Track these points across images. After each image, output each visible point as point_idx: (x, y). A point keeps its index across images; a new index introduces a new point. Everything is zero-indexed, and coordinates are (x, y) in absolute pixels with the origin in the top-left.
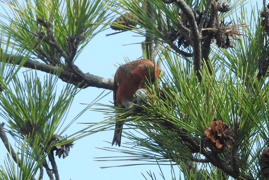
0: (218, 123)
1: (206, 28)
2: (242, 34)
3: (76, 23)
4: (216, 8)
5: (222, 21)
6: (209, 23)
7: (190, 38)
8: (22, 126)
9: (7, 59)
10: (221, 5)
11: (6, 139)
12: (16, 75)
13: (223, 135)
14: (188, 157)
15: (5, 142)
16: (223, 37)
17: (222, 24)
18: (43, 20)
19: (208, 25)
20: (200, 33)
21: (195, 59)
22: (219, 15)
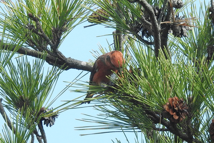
0: (175, 99)
1: (164, 22)
2: (193, 25)
3: (60, 17)
4: (171, 5)
5: (177, 16)
6: (166, 17)
7: (151, 30)
8: (16, 101)
10: (176, 2)
13: (179, 109)
14: (151, 127)
16: (178, 28)
17: (177, 18)
18: (32, 15)
19: (166, 19)
20: (159, 25)
21: (156, 47)
22: (174, 11)
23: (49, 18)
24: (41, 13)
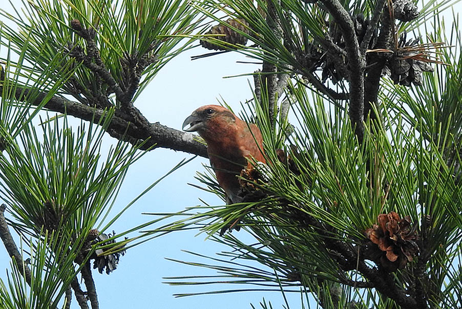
0: (392, 218)
1: (374, 49)
3: (141, 33)
4: (392, 13)
5: (401, 38)
6: (379, 40)
7: (345, 66)
10: (402, 8)
11: (8, 234)
15: (7, 240)
16: (403, 65)
17: (403, 42)
18: (81, 25)
19: (377, 43)
20: (363, 57)
21: (353, 104)
22: (398, 26)
23: (119, 32)
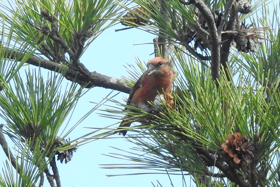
0: (237, 136)
1: (226, 31)
2: (264, 38)
3: (83, 17)
4: (236, 8)
5: (242, 23)
6: (229, 24)
7: (208, 41)
8: (22, 128)
9: (9, 55)
10: (242, 6)
11: (4, 142)
12: (18, 72)
13: (241, 149)
14: (203, 171)
15: (4, 146)
16: (243, 40)
17: (243, 26)
18: (47, 14)
19: (228, 26)
20: (219, 36)
21: (213, 64)
22: (240, 16)
23: (70, 18)
24: (58, 10)
